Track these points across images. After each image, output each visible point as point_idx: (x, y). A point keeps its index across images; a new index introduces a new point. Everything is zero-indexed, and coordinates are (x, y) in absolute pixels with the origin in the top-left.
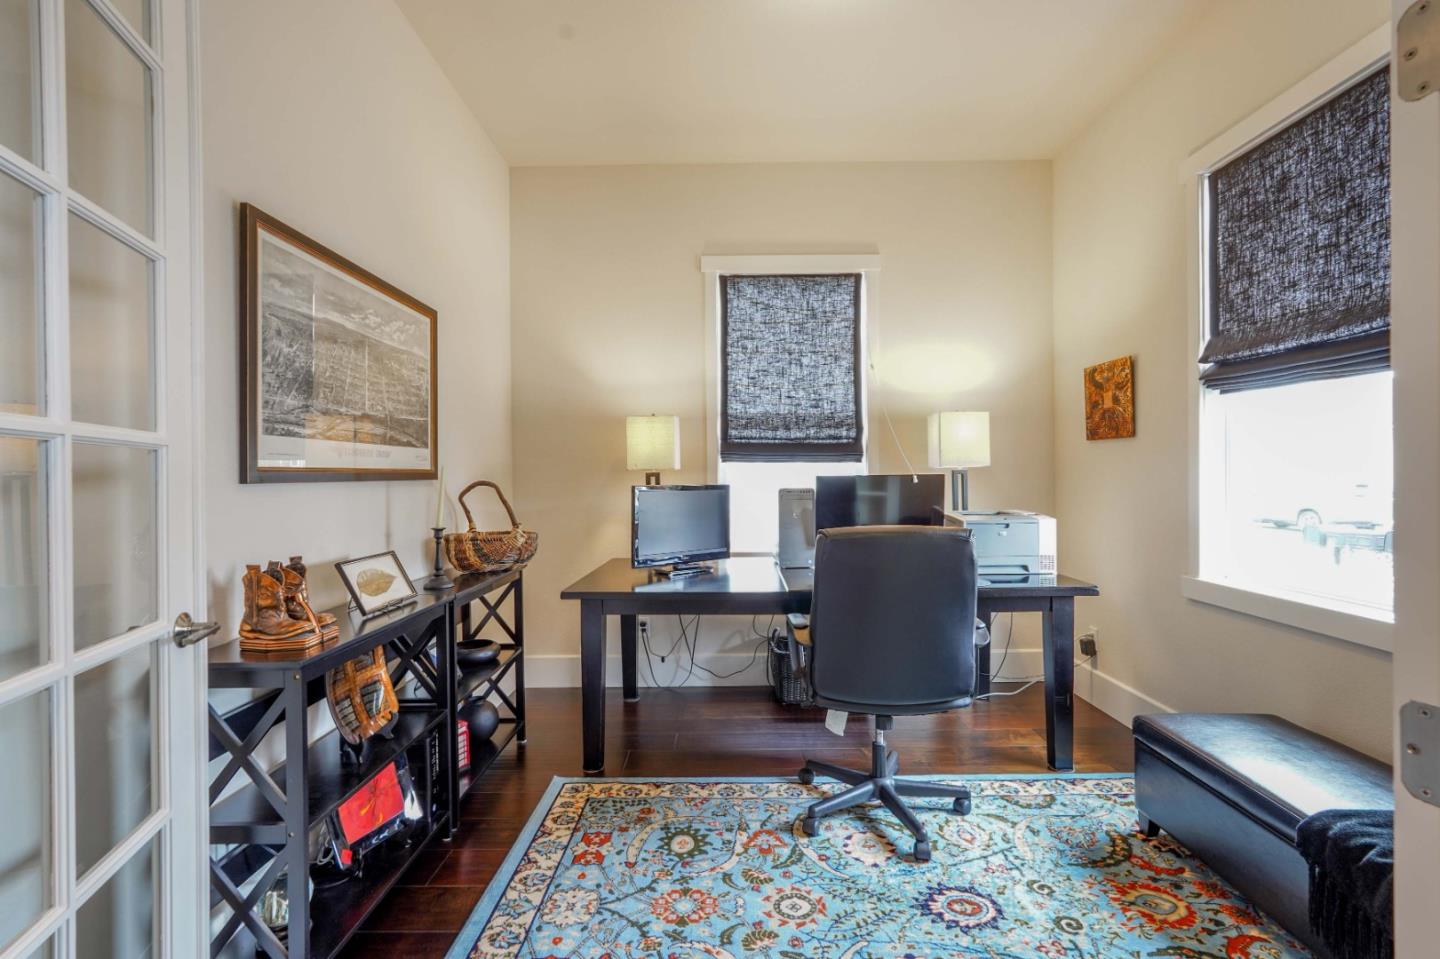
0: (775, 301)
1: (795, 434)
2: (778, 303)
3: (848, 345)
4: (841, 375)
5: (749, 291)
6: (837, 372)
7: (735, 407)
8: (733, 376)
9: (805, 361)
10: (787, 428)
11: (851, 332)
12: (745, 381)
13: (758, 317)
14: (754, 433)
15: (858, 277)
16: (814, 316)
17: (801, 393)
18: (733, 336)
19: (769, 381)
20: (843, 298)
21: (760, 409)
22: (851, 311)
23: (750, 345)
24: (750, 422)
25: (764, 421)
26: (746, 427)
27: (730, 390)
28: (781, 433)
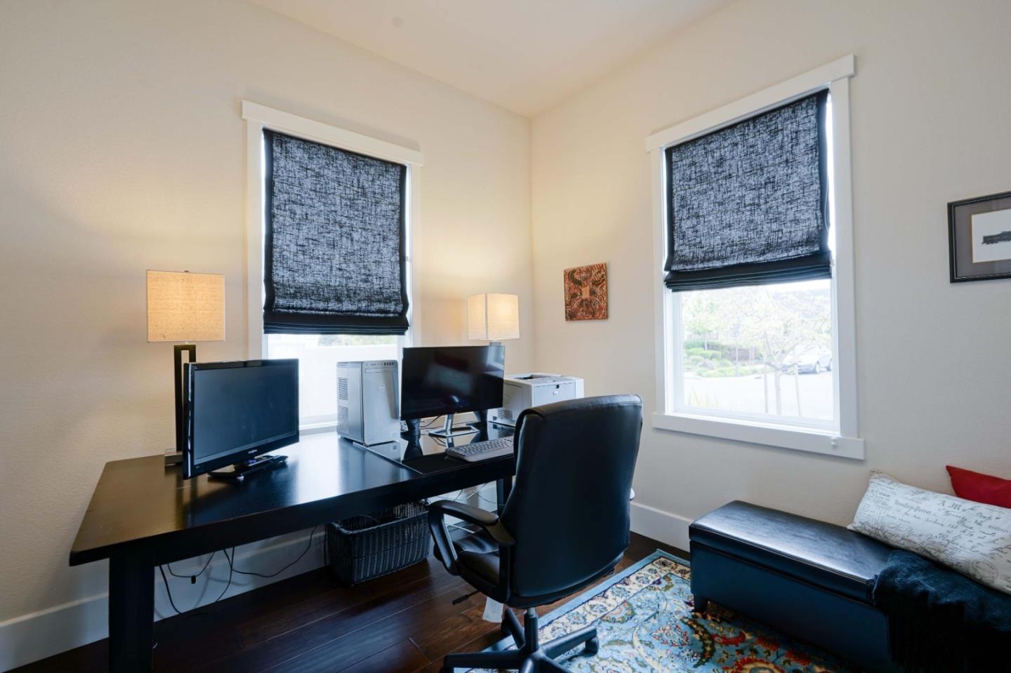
0: (326, 172)
1: (347, 306)
2: (329, 173)
3: (394, 227)
4: (388, 254)
5: (299, 154)
6: (385, 251)
7: (281, 274)
8: (279, 241)
9: (356, 236)
10: (339, 300)
11: (397, 216)
12: (293, 248)
13: (308, 183)
14: (305, 303)
15: (403, 169)
16: (364, 194)
17: (352, 267)
18: (280, 198)
19: (319, 251)
20: (390, 183)
21: (310, 279)
22: (397, 197)
23: (298, 210)
24: (299, 292)
25: (315, 292)
26: (294, 296)
27: (276, 255)
28: (333, 305)
